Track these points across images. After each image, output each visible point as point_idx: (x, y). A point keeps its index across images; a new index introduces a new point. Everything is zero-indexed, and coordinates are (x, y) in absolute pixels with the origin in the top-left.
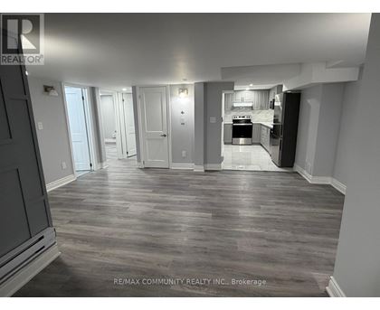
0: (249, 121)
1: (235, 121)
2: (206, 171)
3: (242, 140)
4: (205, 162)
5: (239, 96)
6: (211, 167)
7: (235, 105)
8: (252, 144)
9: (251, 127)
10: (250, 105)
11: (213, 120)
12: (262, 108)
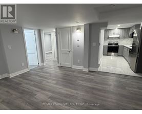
0: (117, 44)
1: (109, 44)
2: (89, 71)
3: (113, 54)
4: (89, 66)
5: (112, 32)
6: (92, 69)
7: (110, 36)
8: (118, 56)
9: (118, 47)
10: (118, 36)
11: (94, 44)
12: (124, 38)
